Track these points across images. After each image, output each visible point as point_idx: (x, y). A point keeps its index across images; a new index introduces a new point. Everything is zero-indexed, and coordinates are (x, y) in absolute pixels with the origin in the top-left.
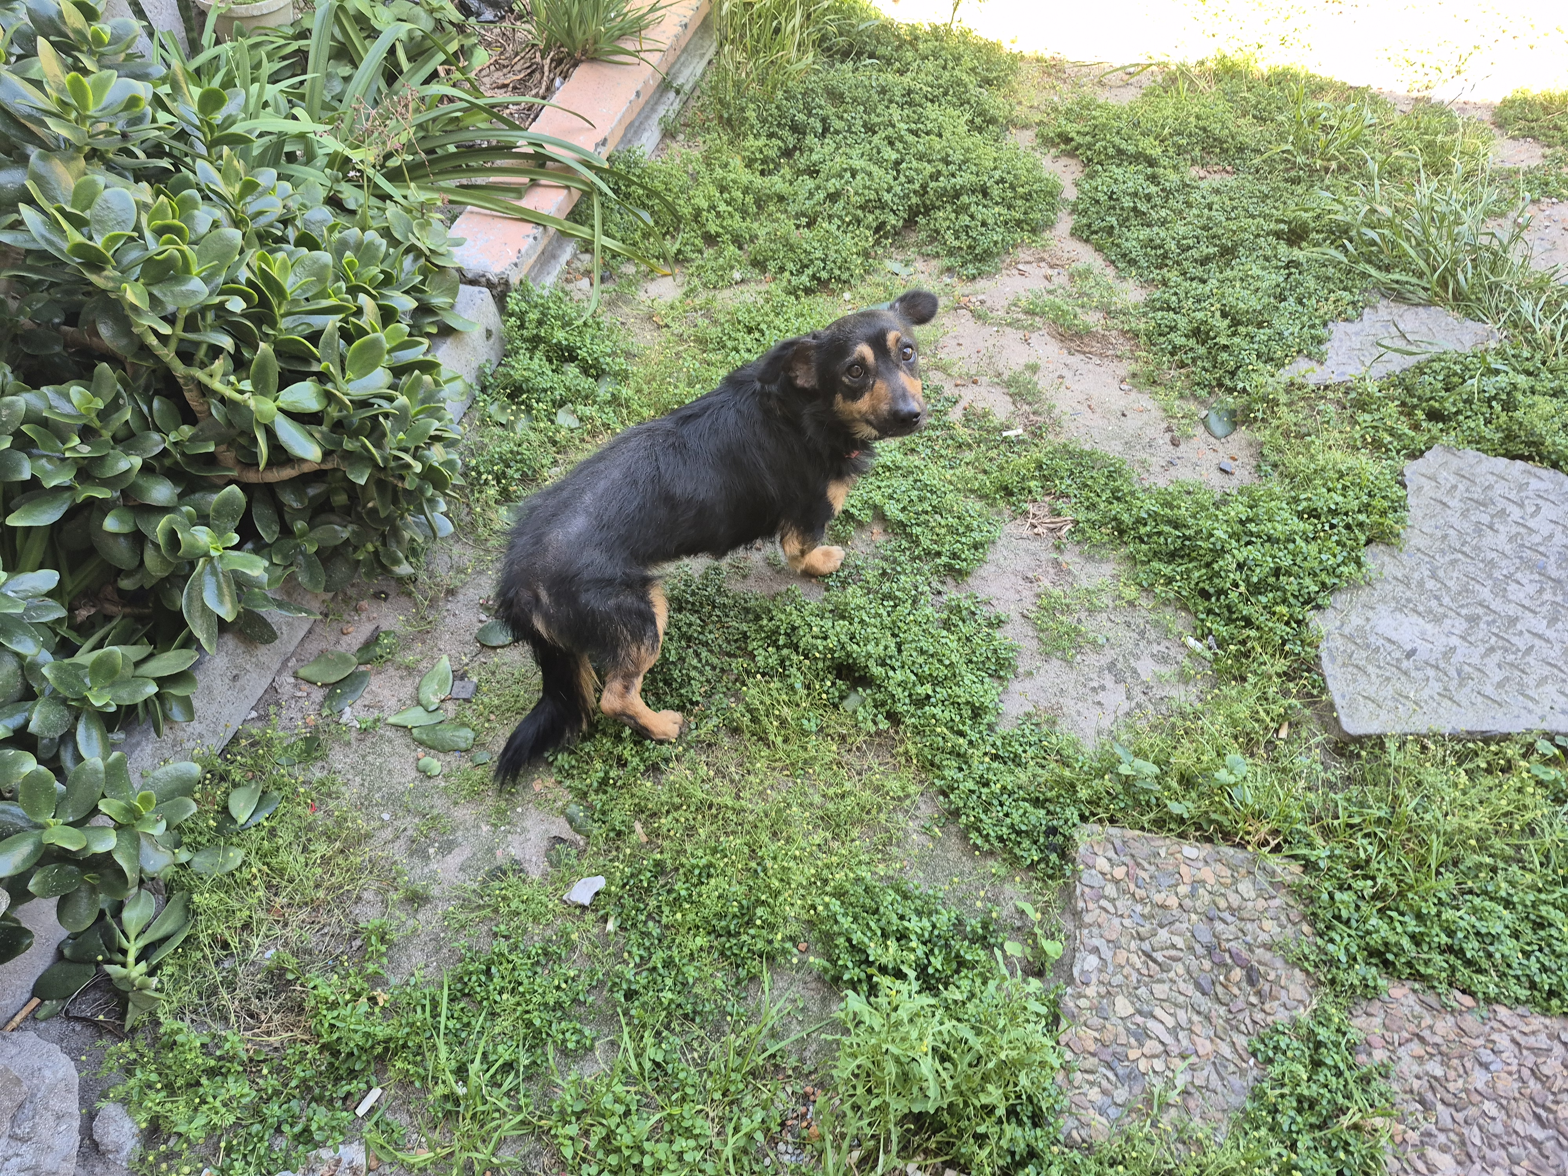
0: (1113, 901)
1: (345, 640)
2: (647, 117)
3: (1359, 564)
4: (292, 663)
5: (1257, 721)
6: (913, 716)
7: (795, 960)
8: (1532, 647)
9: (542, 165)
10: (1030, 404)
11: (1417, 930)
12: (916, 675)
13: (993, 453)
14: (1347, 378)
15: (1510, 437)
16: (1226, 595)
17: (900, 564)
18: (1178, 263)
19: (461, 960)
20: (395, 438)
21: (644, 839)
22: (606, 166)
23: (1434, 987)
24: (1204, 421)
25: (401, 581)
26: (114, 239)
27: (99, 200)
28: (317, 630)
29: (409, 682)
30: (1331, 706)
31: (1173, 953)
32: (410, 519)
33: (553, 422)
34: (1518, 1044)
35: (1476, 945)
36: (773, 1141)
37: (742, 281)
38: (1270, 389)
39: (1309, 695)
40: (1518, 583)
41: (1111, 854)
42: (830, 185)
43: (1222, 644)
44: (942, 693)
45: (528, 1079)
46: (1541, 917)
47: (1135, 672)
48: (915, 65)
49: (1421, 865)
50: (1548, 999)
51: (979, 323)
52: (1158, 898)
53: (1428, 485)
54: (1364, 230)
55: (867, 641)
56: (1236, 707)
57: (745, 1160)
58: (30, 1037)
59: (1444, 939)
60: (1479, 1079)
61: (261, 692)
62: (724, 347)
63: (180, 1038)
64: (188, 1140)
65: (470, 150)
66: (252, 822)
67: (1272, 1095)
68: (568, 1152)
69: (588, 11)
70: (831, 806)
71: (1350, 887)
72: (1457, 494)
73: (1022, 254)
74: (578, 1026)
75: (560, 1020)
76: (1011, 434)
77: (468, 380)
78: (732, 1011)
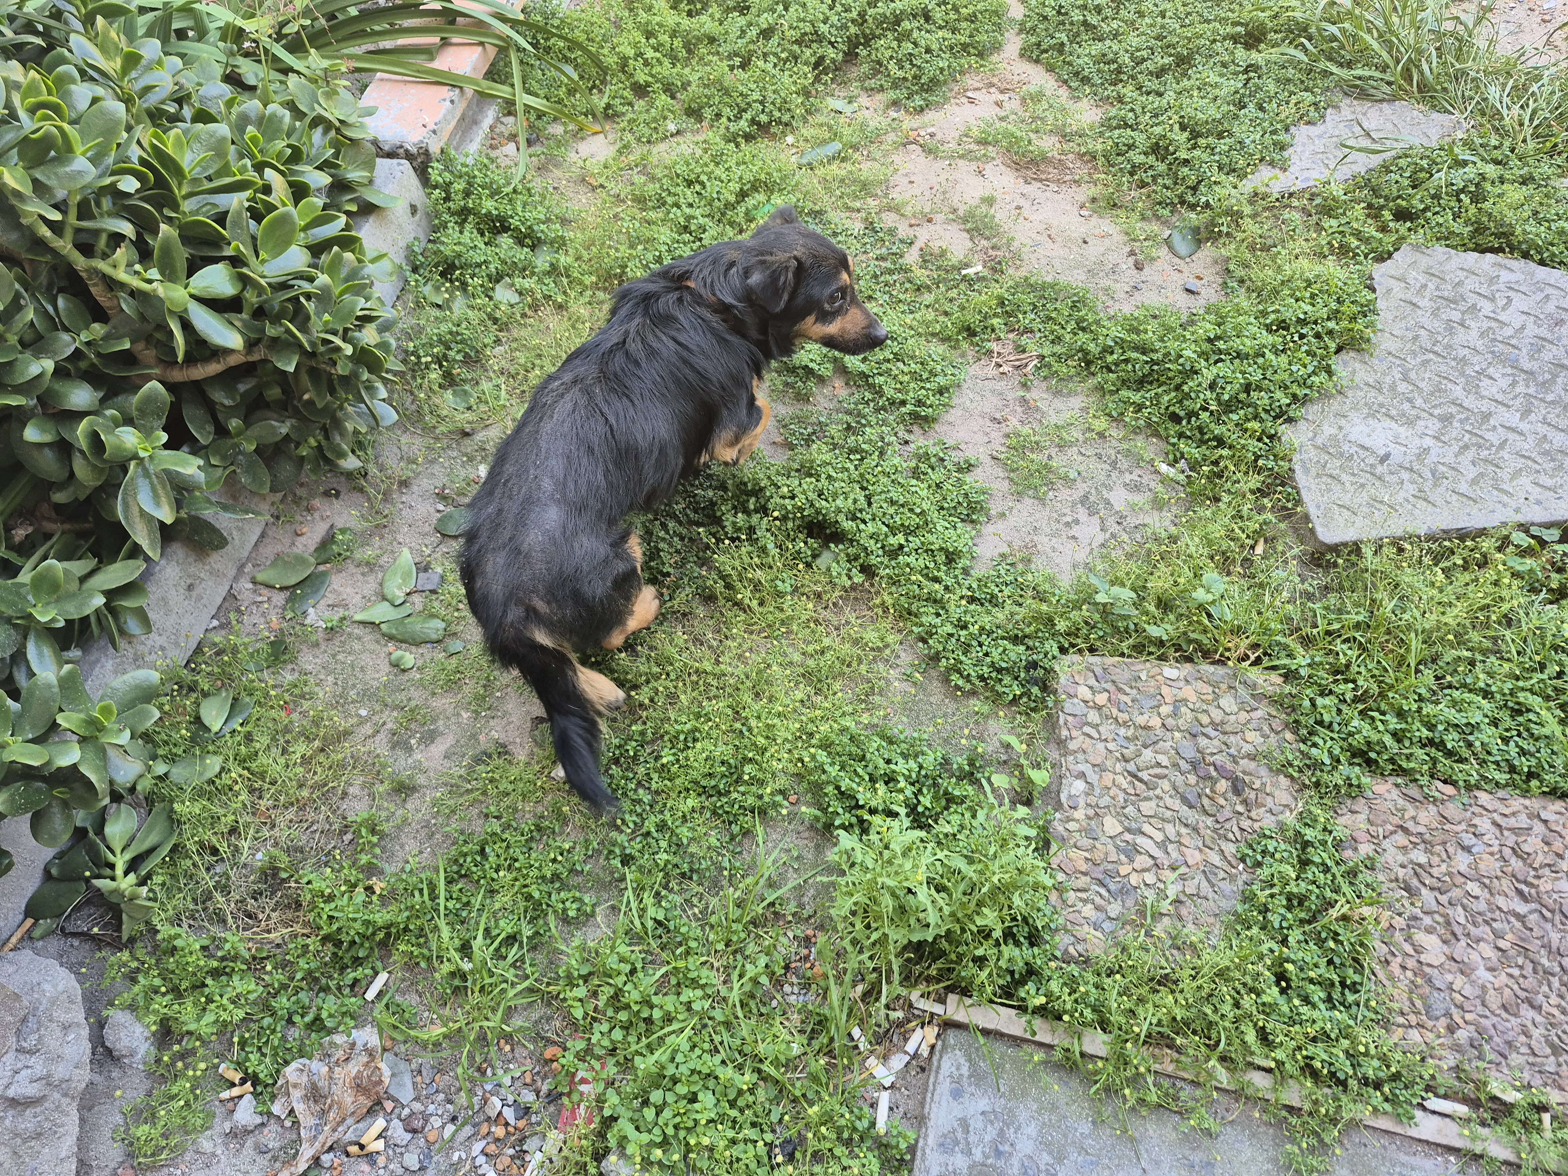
0: (1096, 726)
1: (300, 541)
3: (1330, 373)
4: (249, 568)
5: (1232, 540)
6: (887, 567)
7: (784, 812)
8: (1506, 440)
9: (453, 22)
10: (988, 239)
11: (1398, 727)
12: (887, 526)
13: (953, 293)
14: (1311, 183)
15: (1479, 230)
16: (1197, 416)
17: (864, 417)
18: (1133, 77)
19: (454, 844)
20: (321, 320)
22: (521, 17)
23: (1416, 780)
24: (1168, 242)
25: (349, 475)
28: (270, 533)
29: (371, 578)
30: (1307, 518)
31: (1158, 771)
32: (350, 409)
33: (491, 298)
34: (1499, 826)
35: (1456, 736)
36: (778, 984)
37: (678, 132)
38: (1234, 201)
39: (1284, 509)
40: (1491, 378)
41: (1092, 682)
42: (762, 19)
43: (1194, 466)
44: (915, 542)
45: (533, 948)
46: (1518, 703)
47: (1108, 503)
49: (1400, 665)
50: (1527, 781)
51: (931, 157)
52: (1141, 720)
53: (1397, 287)
54: (1324, 25)
55: (835, 496)
56: (1210, 527)
57: (752, 1004)
58: (27, 955)
59: (1425, 733)
60: (1462, 862)
61: (219, 600)
62: (664, 204)
63: (178, 943)
64: (199, 1038)
65: (371, 12)
66: (227, 729)
67: (1262, 896)
68: (578, 1013)
70: (811, 663)
71: (1331, 692)
72: (1427, 294)
73: (971, 81)
74: (578, 894)
75: (559, 891)
76: (970, 271)
77: (398, 261)
78: (728, 866)
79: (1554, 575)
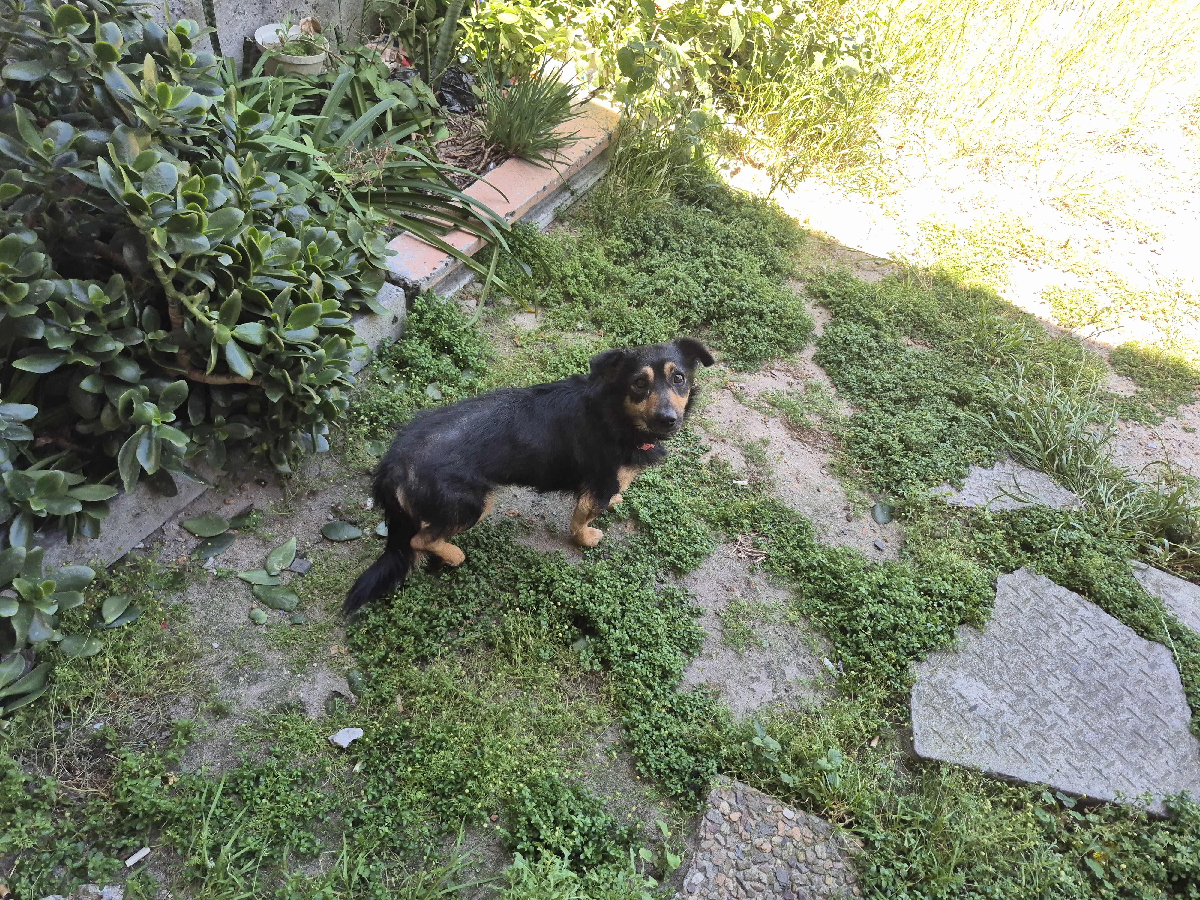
0: (725, 836)
1: (227, 508)
2: (547, 205)
3: (952, 637)
4: (182, 515)
5: (857, 729)
6: (620, 665)
7: (486, 826)
8: (1056, 724)
9: (466, 218)
10: (757, 466)
12: (630, 636)
13: (723, 493)
14: (974, 505)
15: (1072, 574)
16: (858, 634)
17: (640, 554)
18: (880, 398)
19: (239, 766)
20: (308, 376)
21: (401, 709)
22: (510, 230)
24: (872, 509)
25: (279, 476)
26: (156, 197)
27: (154, 168)
28: (207, 495)
29: (262, 551)
30: (910, 732)
31: (758, 885)
32: (300, 434)
33: (422, 391)
37: (583, 330)
38: (920, 500)
39: (897, 720)
40: (1056, 677)
41: (733, 801)
42: (658, 283)
43: (847, 668)
44: (645, 654)
45: (264, 867)
47: (783, 673)
48: (736, 220)
49: (945, 862)
51: (736, 402)
52: (758, 842)
53: (1011, 593)
54: (1006, 409)
55: (601, 603)
56: (846, 716)
61: (151, 530)
62: (558, 371)
65: (419, 195)
66: (116, 624)
69: (525, 126)
70: (544, 718)
71: (893, 867)
72: (1029, 605)
73: (777, 364)
74: (312, 836)
75: (300, 829)
76: (739, 483)
77: (371, 348)
78: (428, 852)
79: (1065, 833)
